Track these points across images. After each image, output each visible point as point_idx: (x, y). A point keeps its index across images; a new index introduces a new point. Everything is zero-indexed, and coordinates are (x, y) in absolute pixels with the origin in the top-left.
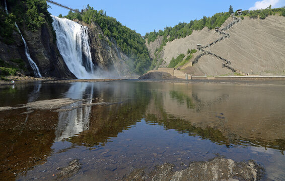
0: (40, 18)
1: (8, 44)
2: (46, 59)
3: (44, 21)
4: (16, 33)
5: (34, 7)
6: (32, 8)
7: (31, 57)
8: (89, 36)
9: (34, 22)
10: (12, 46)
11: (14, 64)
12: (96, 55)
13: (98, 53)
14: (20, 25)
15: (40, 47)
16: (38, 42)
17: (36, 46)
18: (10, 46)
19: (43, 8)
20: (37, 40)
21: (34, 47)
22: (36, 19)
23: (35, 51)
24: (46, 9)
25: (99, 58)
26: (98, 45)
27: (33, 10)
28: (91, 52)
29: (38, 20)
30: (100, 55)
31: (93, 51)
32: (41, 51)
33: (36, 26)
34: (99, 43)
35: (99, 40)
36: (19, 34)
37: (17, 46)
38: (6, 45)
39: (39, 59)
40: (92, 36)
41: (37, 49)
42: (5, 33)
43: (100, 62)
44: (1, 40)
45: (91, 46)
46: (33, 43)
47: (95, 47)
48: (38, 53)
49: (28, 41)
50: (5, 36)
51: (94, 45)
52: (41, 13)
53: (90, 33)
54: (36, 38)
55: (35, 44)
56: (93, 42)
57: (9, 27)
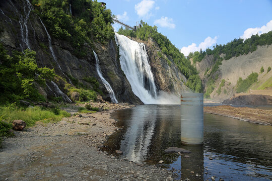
0: (109, 28)
1: (79, 57)
2: (118, 78)
4: (87, 44)
5: (101, 15)
6: (98, 16)
7: (104, 77)
9: (103, 32)
10: (82, 61)
11: (88, 84)
12: (157, 76)
13: (158, 73)
15: (110, 64)
16: (108, 57)
17: (107, 61)
18: (80, 60)
19: (108, 17)
20: (107, 55)
21: (105, 62)
22: (104, 29)
23: (106, 67)
24: (110, 19)
25: (160, 79)
26: (158, 64)
27: (100, 18)
30: (160, 75)
31: (154, 70)
32: (111, 68)
33: (105, 38)
34: (159, 61)
35: (158, 58)
37: (88, 61)
38: (77, 59)
39: (112, 79)
40: (151, 54)
41: (107, 66)
42: (77, 42)
43: (162, 84)
44: (71, 51)
45: (151, 65)
46: (103, 58)
47: (156, 66)
48: (109, 70)
49: (99, 55)
50: (77, 46)
51: (153, 63)
52: (109, 23)
53: (148, 51)
54: (106, 52)
55: (105, 59)
56: (153, 61)
57: (80, 35)
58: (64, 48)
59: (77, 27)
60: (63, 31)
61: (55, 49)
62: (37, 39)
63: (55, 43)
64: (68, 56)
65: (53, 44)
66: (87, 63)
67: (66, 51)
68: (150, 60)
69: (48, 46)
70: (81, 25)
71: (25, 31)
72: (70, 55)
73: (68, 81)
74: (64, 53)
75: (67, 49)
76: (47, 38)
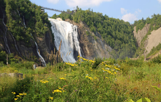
0: (45, 27)
1: (28, 47)
3: (47, 29)
4: (31, 40)
5: (41, 20)
7: (41, 54)
8: (78, 33)
9: (41, 31)
10: (30, 48)
12: (84, 49)
13: (85, 46)
14: (33, 33)
15: (45, 47)
16: (44, 44)
19: (45, 19)
20: (43, 43)
21: (42, 47)
22: (42, 29)
23: (42, 50)
24: (47, 19)
25: (86, 51)
26: (86, 40)
27: (39, 22)
29: (44, 29)
30: (87, 48)
31: (81, 45)
32: (45, 49)
33: (43, 33)
34: (86, 38)
35: (86, 36)
36: (34, 40)
37: (33, 48)
38: (27, 48)
39: (45, 55)
40: (81, 33)
41: (43, 48)
42: (27, 41)
43: (87, 54)
44: (24, 45)
45: (80, 42)
46: (41, 45)
47: (83, 42)
48: (44, 51)
49: (39, 44)
50: (27, 42)
51: (82, 40)
52: (45, 24)
53: (79, 31)
54: (43, 41)
55: (42, 45)
56: (82, 38)
57: (28, 37)
58: (21, 44)
59: (27, 33)
60: (20, 37)
61: (17, 46)
62: (10, 43)
63: (17, 43)
65: (16, 43)
68: (79, 38)
69: (15, 45)
70: (29, 31)
72: (24, 46)
73: (23, 59)
74: (21, 46)
75: (23, 44)
76: (14, 41)
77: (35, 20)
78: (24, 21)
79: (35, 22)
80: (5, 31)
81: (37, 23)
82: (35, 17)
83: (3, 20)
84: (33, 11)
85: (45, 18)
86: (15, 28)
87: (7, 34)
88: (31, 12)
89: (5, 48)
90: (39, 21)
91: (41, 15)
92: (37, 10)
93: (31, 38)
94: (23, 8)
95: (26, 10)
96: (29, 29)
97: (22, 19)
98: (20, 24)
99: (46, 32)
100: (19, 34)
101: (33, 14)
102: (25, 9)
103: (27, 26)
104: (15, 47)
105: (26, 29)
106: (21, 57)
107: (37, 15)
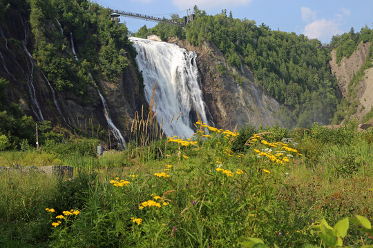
0: (121, 58)
1: (83, 105)
3: (126, 62)
4: (91, 88)
5: (111, 41)
6: (108, 42)
8: (199, 70)
9: (113, 66)
10: (88, 108)
12: (213, 106)
13: (216, 101)
14: (95, 73)
15: (122, 104)
16: (120, 97)
17: (118, 103)
18: (85, 108)
19: (122, 38)
20: (119, 94)
21: (115, 104)
22: (115, 61)
23: (117, 111)
24: (127, 38)
25: (219, 111)
26: (217, 86)
27: (109, 46)
28: (204, 100)
29: (118, 62)
30: (220, 105)
31: (207, 98)
32: (124, 110)
33: (116, 72)
34: (219, 81)
35: (217, 75)
36: (96, 89)
37: (94, 107)
38: (81, 108)
39: (122, 124)
40: (205, 70)
41: (119, 108)
42: (80, 90)
43: (221, 118)
44: (74, 101)
45: (203, 90)
46: (113, 100)
47: (211, 90)
48: (120, 114)
49: (108, 97)
50: (80, 94)
51: (208, 86)
52: (122, 50)
53: (201, 65)
54: (117, 91)
55: (116, 100)
56: (208, 82)
57: (84, 81)
58: (67, 99)
59: (80, 72)
60: (65, 82)
61: (59, 103)
62: (43, 96)
63: (59, 96)
64: (72, 106)
65: (57, 98)
66: (93, 109)
67: (69, 101)
68: (202, 80)
69: (53, 101)
70: (85, 67)
71: (33, 92)
72: (74, 104)
73: (73, 133)
74: (67, 104)
75: (71, 99)
76: (51, 93)
77: (98, 41)
78: (73, 44)
79: (99, 46)
80: (31, 70)
81: (103, 48)
82: (98, 33)
83: (24, 42)
84: (93, 20)
85: (121, 36)
86: (53, 61)
87: (33, 75)
88: (89, 22)
89: (30, 107)
90: (107, 45)
91: (112, 29)
92: (102, 17)
93: (90, 84)
94: (70, 14)
95: (77, 20)
96: (85, 62)
97: (69, 39)
98: (64, 52)
99: (124, 69)
100: (62, 76)
101: (93, 27)
102: (74, 17)
103: (80, 57)
104: (54, 105)
105: (78, 64)
106: (68, 128)
107: (103, 30)
